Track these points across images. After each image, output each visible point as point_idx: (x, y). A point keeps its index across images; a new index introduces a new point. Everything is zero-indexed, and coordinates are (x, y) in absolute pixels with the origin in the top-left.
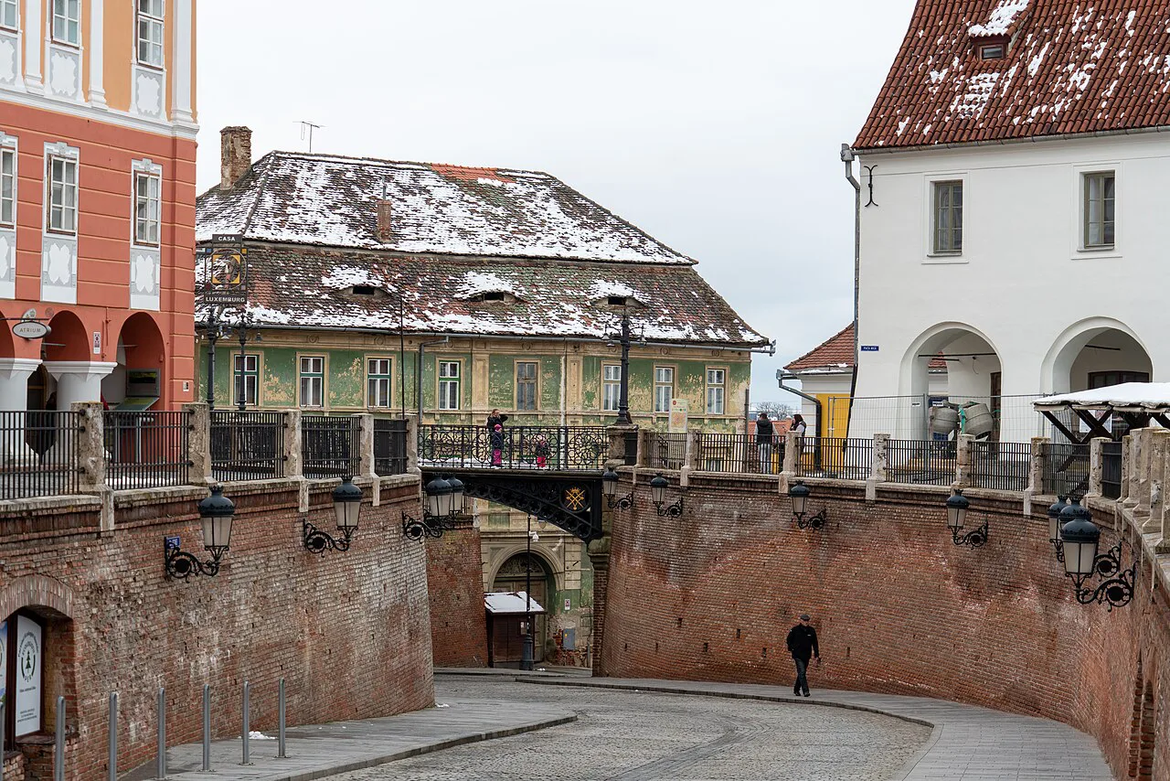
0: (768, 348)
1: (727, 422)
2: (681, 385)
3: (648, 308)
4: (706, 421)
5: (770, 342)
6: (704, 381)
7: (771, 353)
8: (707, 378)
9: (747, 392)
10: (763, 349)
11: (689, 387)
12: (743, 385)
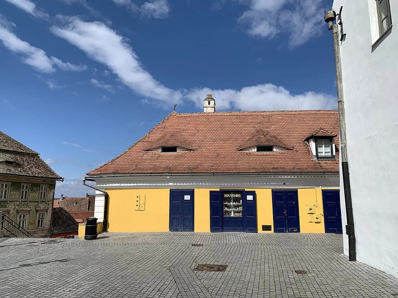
0: (62, 180)
1: (47, 202)
2: (31, 190)
3: (21, 165)
4: (39, 202)
5: (62, 178)
6: (40, 189)
7: (62, 181)
8: (41, 188)
9: (54, 193)
10: (60, 180)
11: (34, 191)
12: (53, 190)
